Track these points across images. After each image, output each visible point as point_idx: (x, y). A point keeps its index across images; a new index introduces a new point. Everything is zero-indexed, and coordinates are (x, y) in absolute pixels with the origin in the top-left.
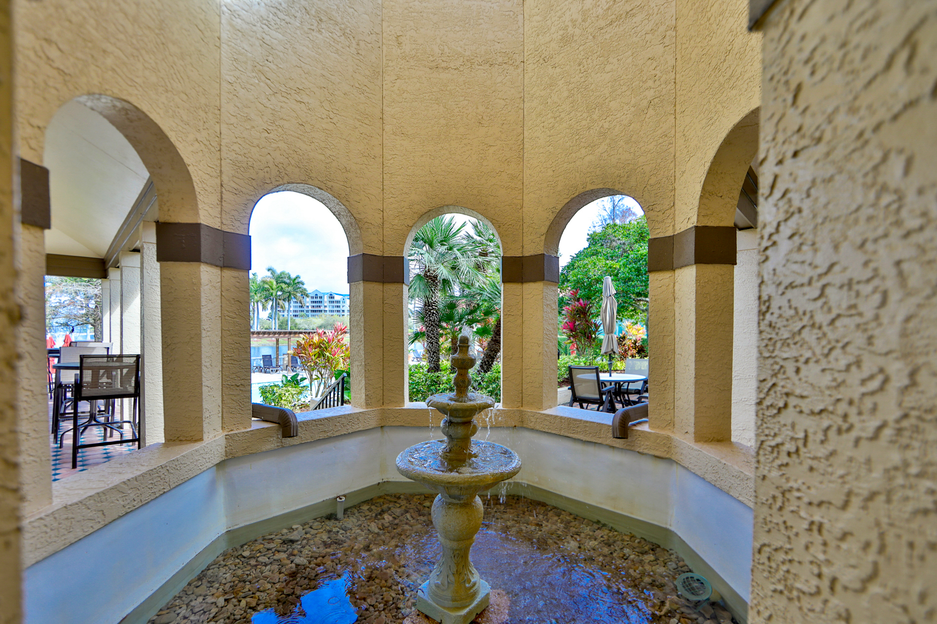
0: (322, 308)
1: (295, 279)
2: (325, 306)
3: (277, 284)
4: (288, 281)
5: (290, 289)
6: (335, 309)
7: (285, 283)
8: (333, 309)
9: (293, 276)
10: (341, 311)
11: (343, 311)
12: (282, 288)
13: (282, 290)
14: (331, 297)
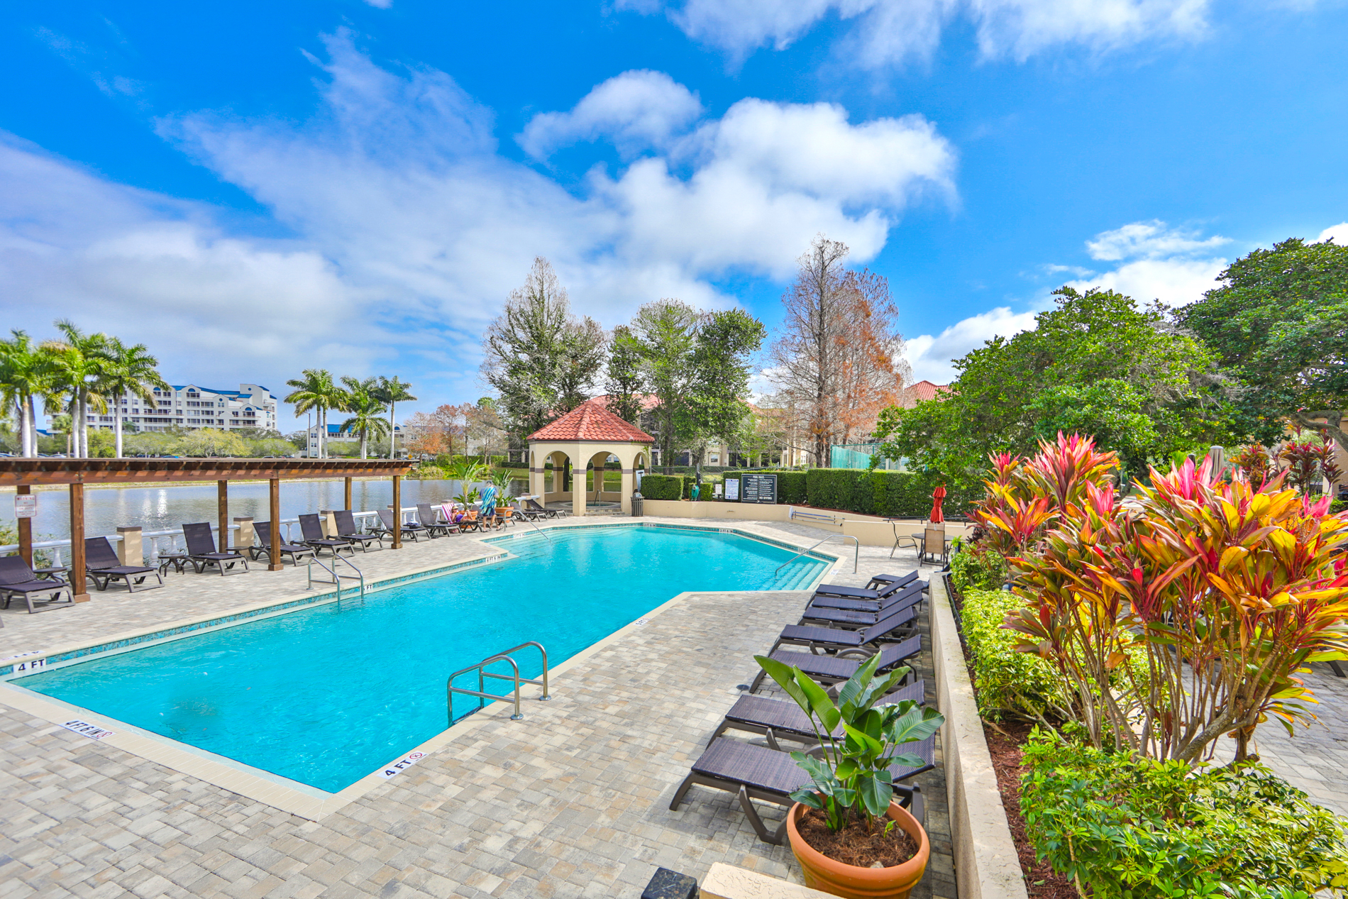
0: (172, 415)
1: (133, 351)
2: (179, 412)
3: (86, 357)
4: (115, 355)
5: (122, 370)
6: (201, 417)
7: (108, 358)
8: (197, 417)
9: (128, 345)
10: (216, 422)
11: (221, 421)
12: (100, 368)
13: (98, 371)
14: (192, 393)
